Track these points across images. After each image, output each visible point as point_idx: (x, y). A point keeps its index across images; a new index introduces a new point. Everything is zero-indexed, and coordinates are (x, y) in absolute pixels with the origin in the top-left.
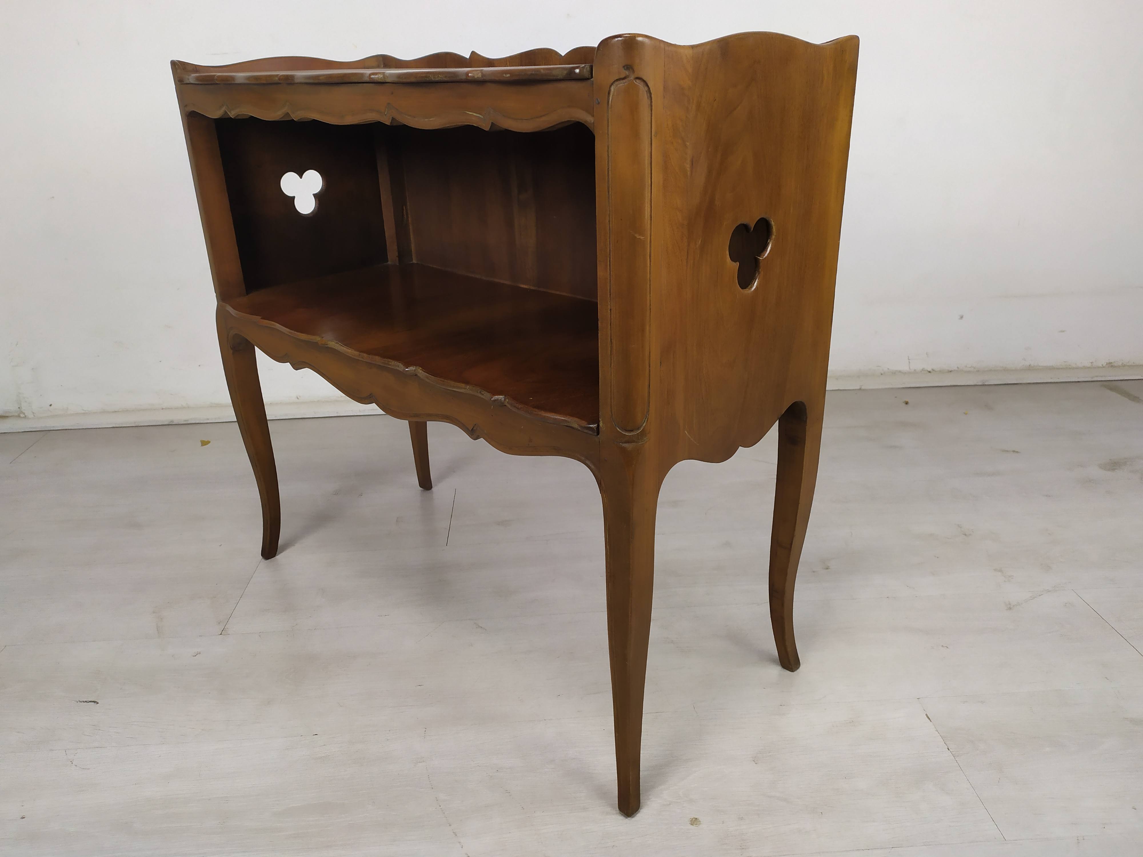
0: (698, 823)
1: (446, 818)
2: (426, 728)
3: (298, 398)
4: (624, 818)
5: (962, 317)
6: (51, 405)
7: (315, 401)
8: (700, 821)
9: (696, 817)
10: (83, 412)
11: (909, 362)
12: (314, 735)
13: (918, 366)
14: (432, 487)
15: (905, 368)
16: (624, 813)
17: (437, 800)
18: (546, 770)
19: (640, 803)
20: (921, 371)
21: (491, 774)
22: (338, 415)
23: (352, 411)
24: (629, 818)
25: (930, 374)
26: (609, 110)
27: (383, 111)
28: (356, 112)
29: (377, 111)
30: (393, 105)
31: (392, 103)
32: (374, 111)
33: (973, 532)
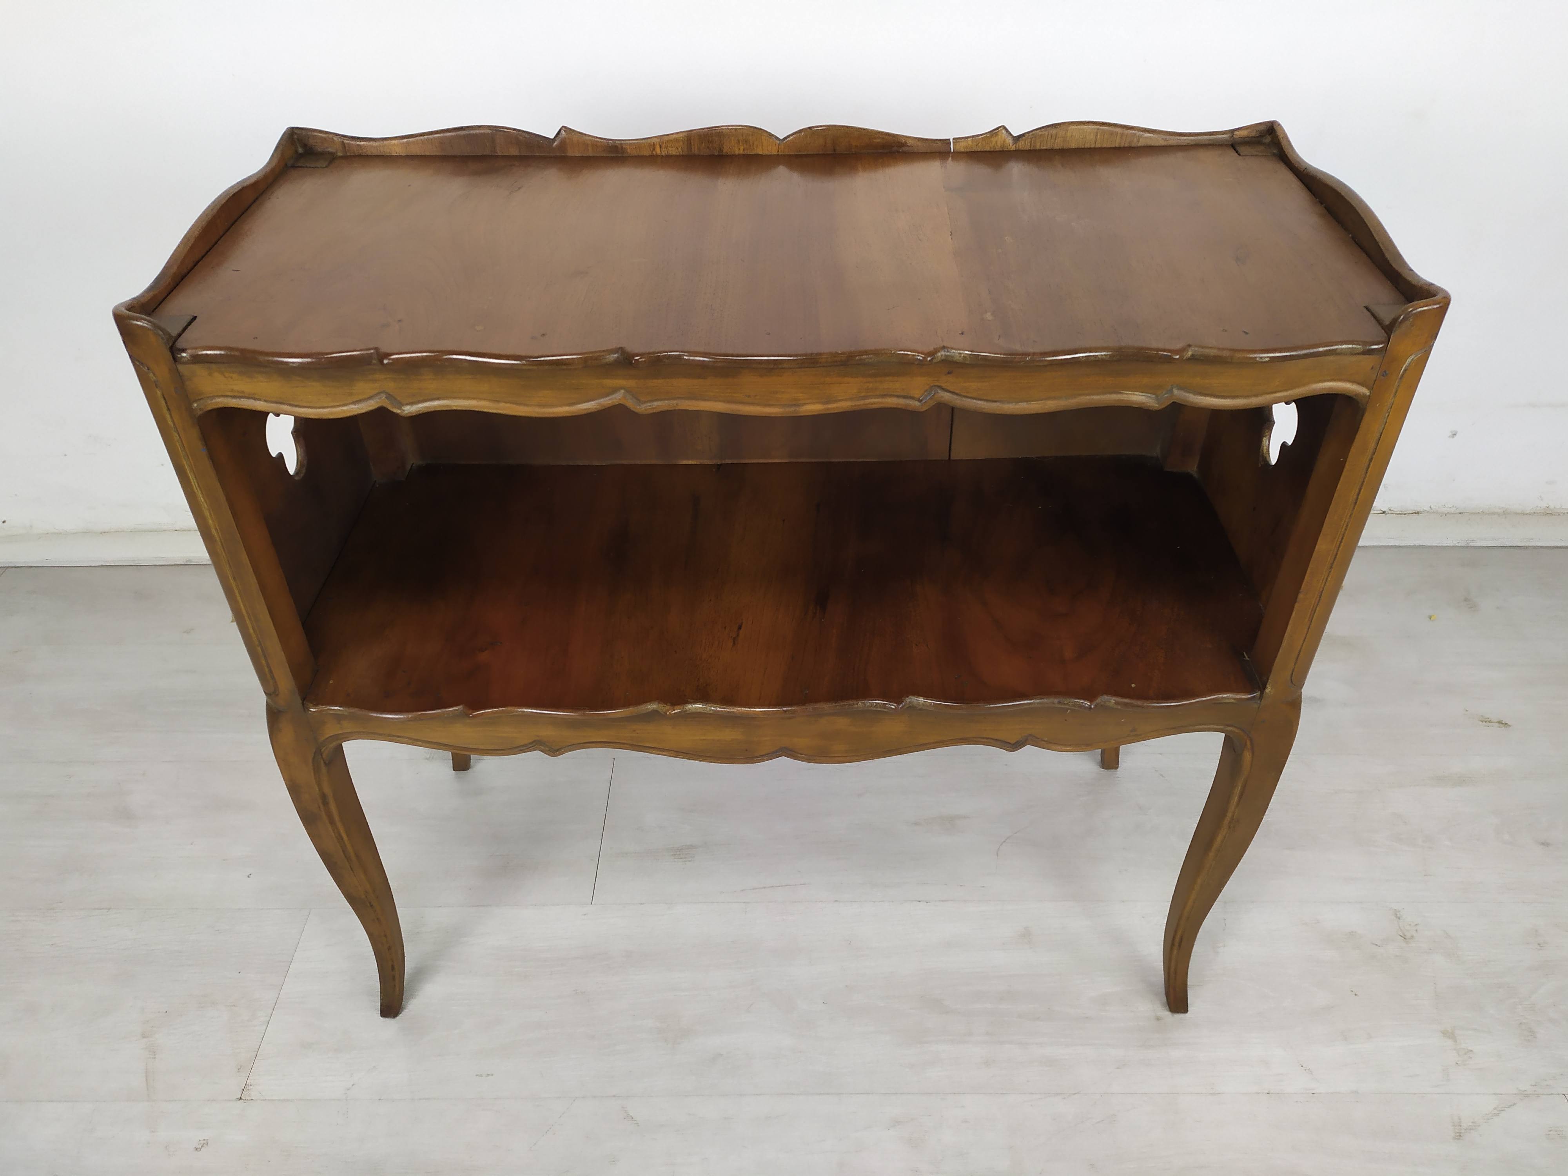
5: (1455, 434)
26: (1398, 380)
27: (917, 396)
28: (840, 398)
29: (898, 396)
30: (946, 387)
31: (943, 385)
32: (891, 396)
33: (1416, 931)
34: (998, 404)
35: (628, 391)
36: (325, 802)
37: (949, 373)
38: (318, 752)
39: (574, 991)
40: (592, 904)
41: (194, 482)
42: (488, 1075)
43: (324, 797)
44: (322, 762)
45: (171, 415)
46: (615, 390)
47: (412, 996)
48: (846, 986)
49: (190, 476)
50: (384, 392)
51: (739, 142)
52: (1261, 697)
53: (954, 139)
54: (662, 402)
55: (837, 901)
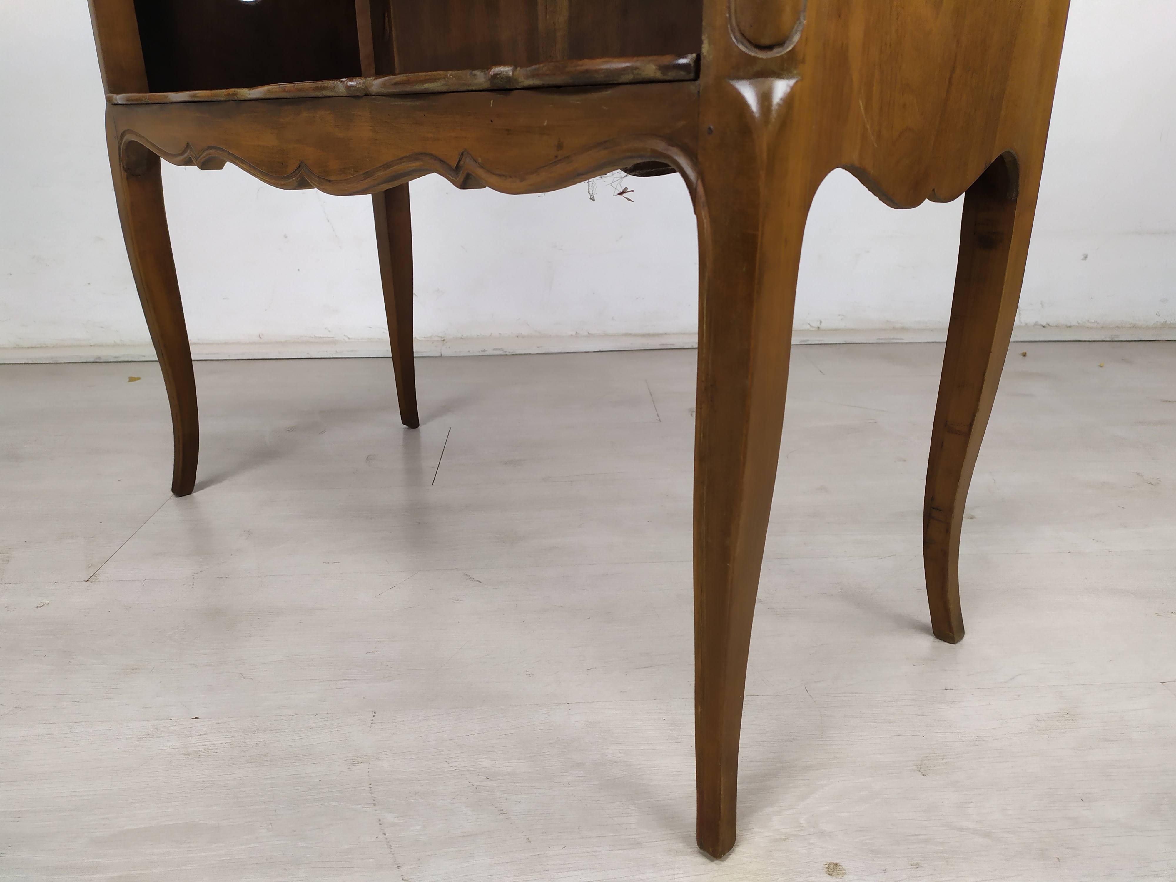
0: (841, 872)
1: (393, 854)
2: (375, 713)
3: (260, 337)
4: (708, 861)
5: (1086, 257)
7: (281, 342)
8: (843, 869)
9: (835, 862)
12: (193, 718)
13: (1030, 318)
14: (419, 425)
16: (709, 852)
17: (380, 824)
18: (569, 778)
19: (735, 836)
20: (1034, 325)
21: (476, 784)
22: (309, 357)
23: (327, 351)
24: (717, 862)
25: (1044, 328)
33: (1160, 481)
40: (432, 485)
55: (652, 478)
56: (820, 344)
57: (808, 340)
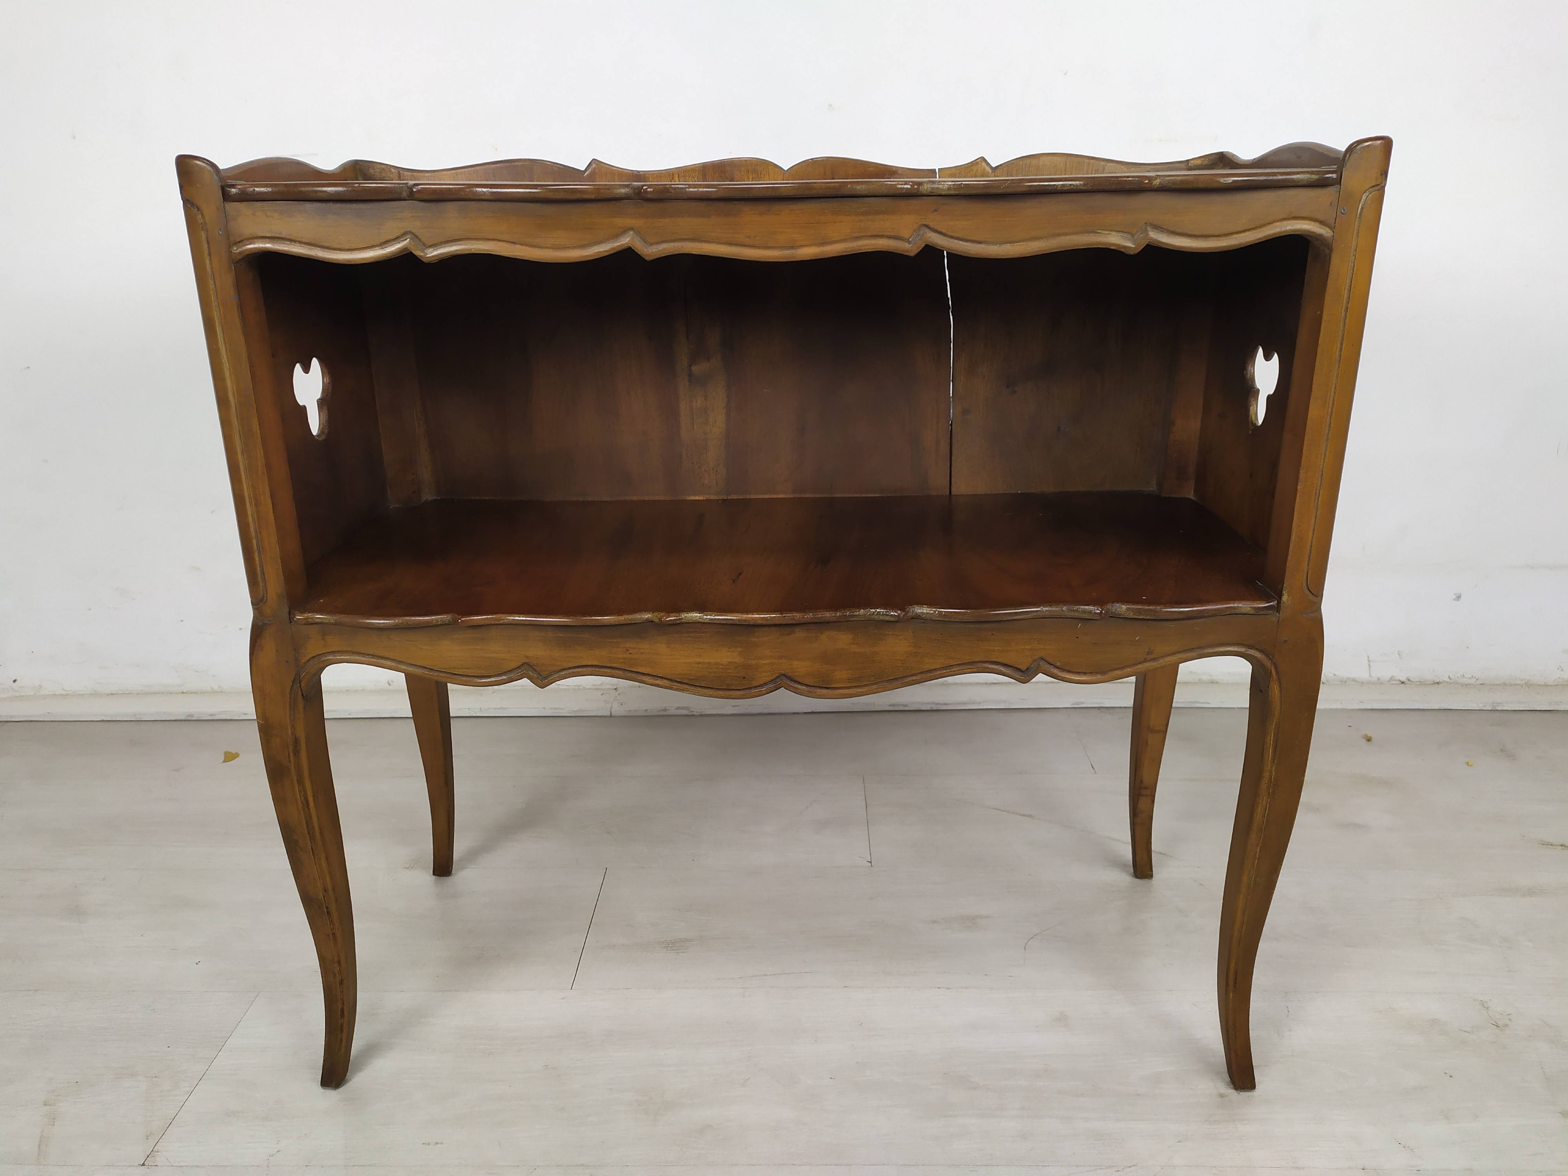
3: (390, 685)
5: (1459, 597)
6: (15, 681)
10: (64, 693)
11: (1369, 665)
13: (1384, 672)
15: (1362, 674)
20: (1389, 681)
25: (1403, 685)
26: (1357, 220)
27: (907, 236)
28: (834, 239)
29: (889, 237)
30: (933, 226)
31: (931, 224)
32: (882, 236)
33: (1510, 1020)
34: (983, 246)
35: (638, 232)
36: (296, 752)
37: (935, 211)
38: (297, 680)
39: (544, 1066)
40: (571, 989)
41: (221, 338)
42: (437, 1143)
43: (296, 741)
44: (300, 693)
45: (210, 260)
46: (624, 231)
47: (359, 1069)
48: (857, 1063)
49: (219, 329)
50: (411, 232)
51: (748, 171)
52: (1277, 608)
53: (939, 169)
54: (668, 244)
55: (846, 987)
56: (1099, 708)
57: (1083, 703)
